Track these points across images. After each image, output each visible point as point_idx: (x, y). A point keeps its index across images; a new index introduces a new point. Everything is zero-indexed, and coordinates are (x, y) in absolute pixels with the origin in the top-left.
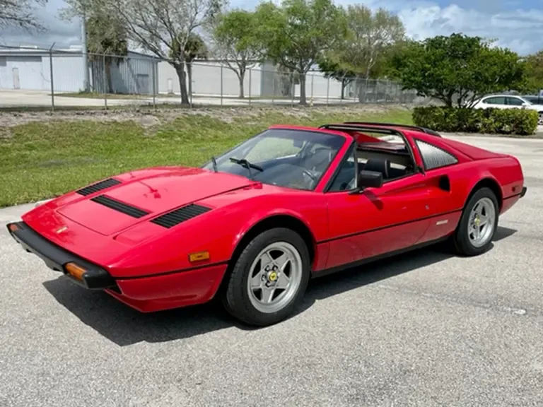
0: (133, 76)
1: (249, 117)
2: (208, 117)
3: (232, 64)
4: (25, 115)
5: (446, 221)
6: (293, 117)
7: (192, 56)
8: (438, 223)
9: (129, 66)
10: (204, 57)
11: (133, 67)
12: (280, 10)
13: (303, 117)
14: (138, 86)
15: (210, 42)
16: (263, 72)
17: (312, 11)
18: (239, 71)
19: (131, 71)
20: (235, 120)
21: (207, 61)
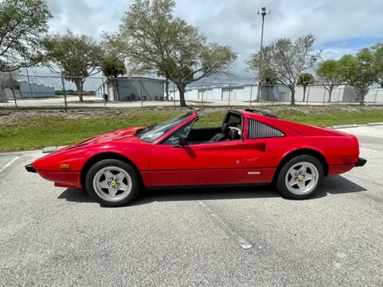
0: (279, 93)
1: (318, 111)
2: (296, 110)
3: (326, 86)
4: (217, 109)
5: (259, 173)
6: (347, 111)
7: (307, 83)
8: (249, 173)
9: (277, 89)
10: (312, 83)
11: (279, 90)
12: (354, 58)
13: (354, 111)
14: (280, 98)
15: (316, 77)
16: (345, 89)
17: (374, 56)
18: (329, 89)
19: (278, 91)
20: (310, 112)
21: (313, 86)
